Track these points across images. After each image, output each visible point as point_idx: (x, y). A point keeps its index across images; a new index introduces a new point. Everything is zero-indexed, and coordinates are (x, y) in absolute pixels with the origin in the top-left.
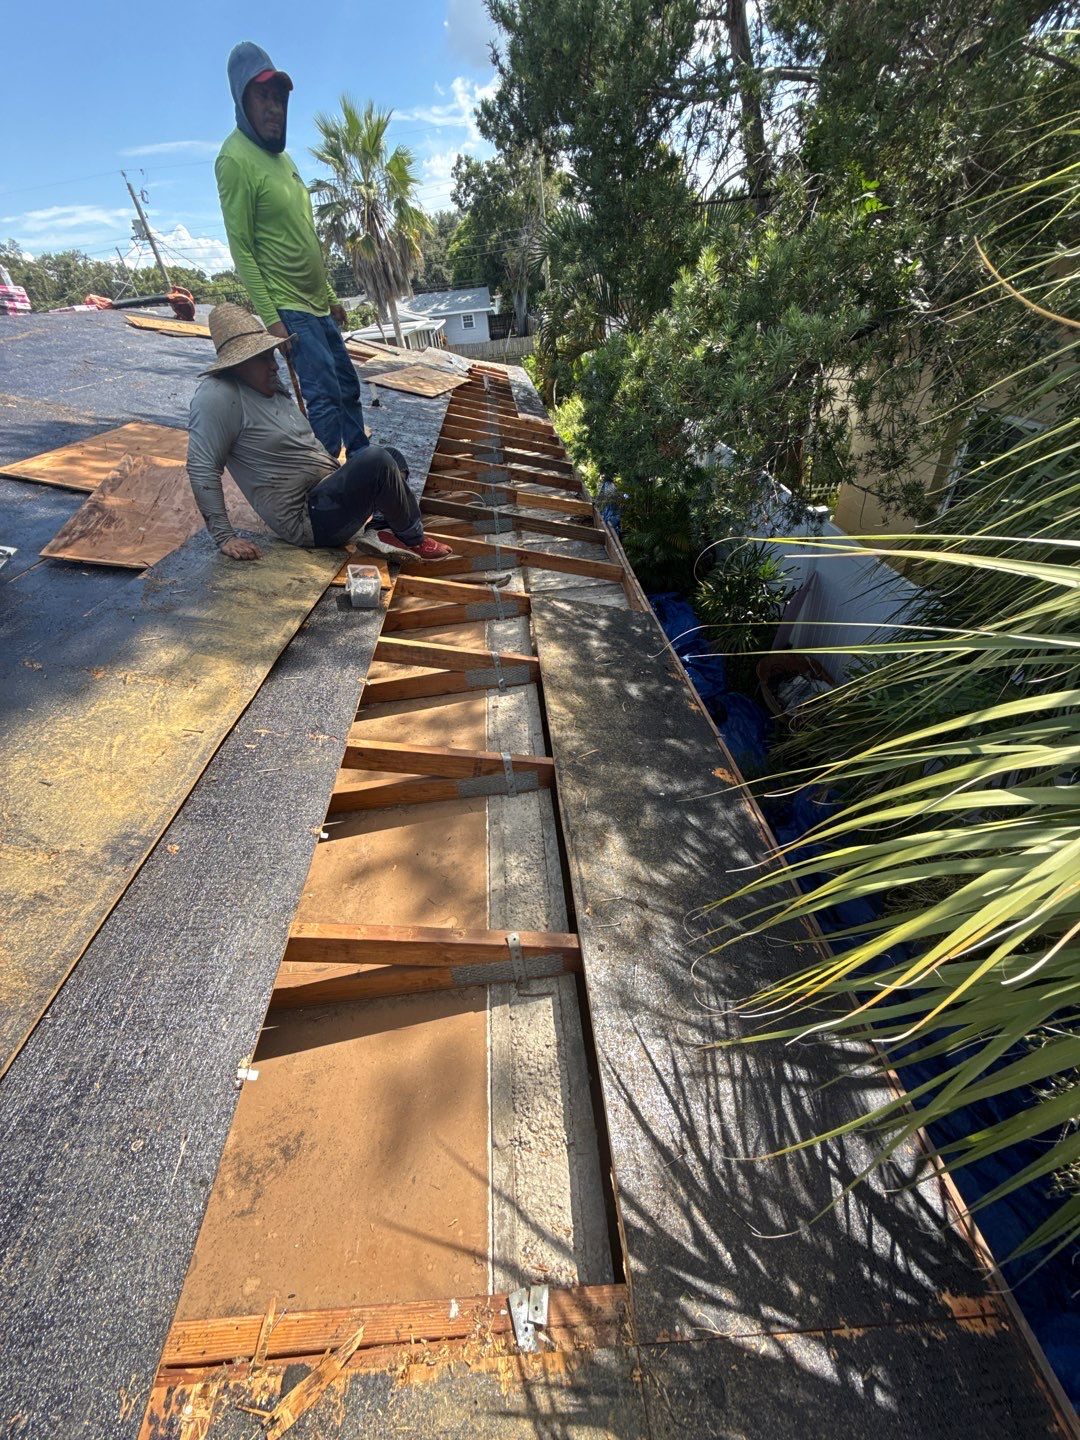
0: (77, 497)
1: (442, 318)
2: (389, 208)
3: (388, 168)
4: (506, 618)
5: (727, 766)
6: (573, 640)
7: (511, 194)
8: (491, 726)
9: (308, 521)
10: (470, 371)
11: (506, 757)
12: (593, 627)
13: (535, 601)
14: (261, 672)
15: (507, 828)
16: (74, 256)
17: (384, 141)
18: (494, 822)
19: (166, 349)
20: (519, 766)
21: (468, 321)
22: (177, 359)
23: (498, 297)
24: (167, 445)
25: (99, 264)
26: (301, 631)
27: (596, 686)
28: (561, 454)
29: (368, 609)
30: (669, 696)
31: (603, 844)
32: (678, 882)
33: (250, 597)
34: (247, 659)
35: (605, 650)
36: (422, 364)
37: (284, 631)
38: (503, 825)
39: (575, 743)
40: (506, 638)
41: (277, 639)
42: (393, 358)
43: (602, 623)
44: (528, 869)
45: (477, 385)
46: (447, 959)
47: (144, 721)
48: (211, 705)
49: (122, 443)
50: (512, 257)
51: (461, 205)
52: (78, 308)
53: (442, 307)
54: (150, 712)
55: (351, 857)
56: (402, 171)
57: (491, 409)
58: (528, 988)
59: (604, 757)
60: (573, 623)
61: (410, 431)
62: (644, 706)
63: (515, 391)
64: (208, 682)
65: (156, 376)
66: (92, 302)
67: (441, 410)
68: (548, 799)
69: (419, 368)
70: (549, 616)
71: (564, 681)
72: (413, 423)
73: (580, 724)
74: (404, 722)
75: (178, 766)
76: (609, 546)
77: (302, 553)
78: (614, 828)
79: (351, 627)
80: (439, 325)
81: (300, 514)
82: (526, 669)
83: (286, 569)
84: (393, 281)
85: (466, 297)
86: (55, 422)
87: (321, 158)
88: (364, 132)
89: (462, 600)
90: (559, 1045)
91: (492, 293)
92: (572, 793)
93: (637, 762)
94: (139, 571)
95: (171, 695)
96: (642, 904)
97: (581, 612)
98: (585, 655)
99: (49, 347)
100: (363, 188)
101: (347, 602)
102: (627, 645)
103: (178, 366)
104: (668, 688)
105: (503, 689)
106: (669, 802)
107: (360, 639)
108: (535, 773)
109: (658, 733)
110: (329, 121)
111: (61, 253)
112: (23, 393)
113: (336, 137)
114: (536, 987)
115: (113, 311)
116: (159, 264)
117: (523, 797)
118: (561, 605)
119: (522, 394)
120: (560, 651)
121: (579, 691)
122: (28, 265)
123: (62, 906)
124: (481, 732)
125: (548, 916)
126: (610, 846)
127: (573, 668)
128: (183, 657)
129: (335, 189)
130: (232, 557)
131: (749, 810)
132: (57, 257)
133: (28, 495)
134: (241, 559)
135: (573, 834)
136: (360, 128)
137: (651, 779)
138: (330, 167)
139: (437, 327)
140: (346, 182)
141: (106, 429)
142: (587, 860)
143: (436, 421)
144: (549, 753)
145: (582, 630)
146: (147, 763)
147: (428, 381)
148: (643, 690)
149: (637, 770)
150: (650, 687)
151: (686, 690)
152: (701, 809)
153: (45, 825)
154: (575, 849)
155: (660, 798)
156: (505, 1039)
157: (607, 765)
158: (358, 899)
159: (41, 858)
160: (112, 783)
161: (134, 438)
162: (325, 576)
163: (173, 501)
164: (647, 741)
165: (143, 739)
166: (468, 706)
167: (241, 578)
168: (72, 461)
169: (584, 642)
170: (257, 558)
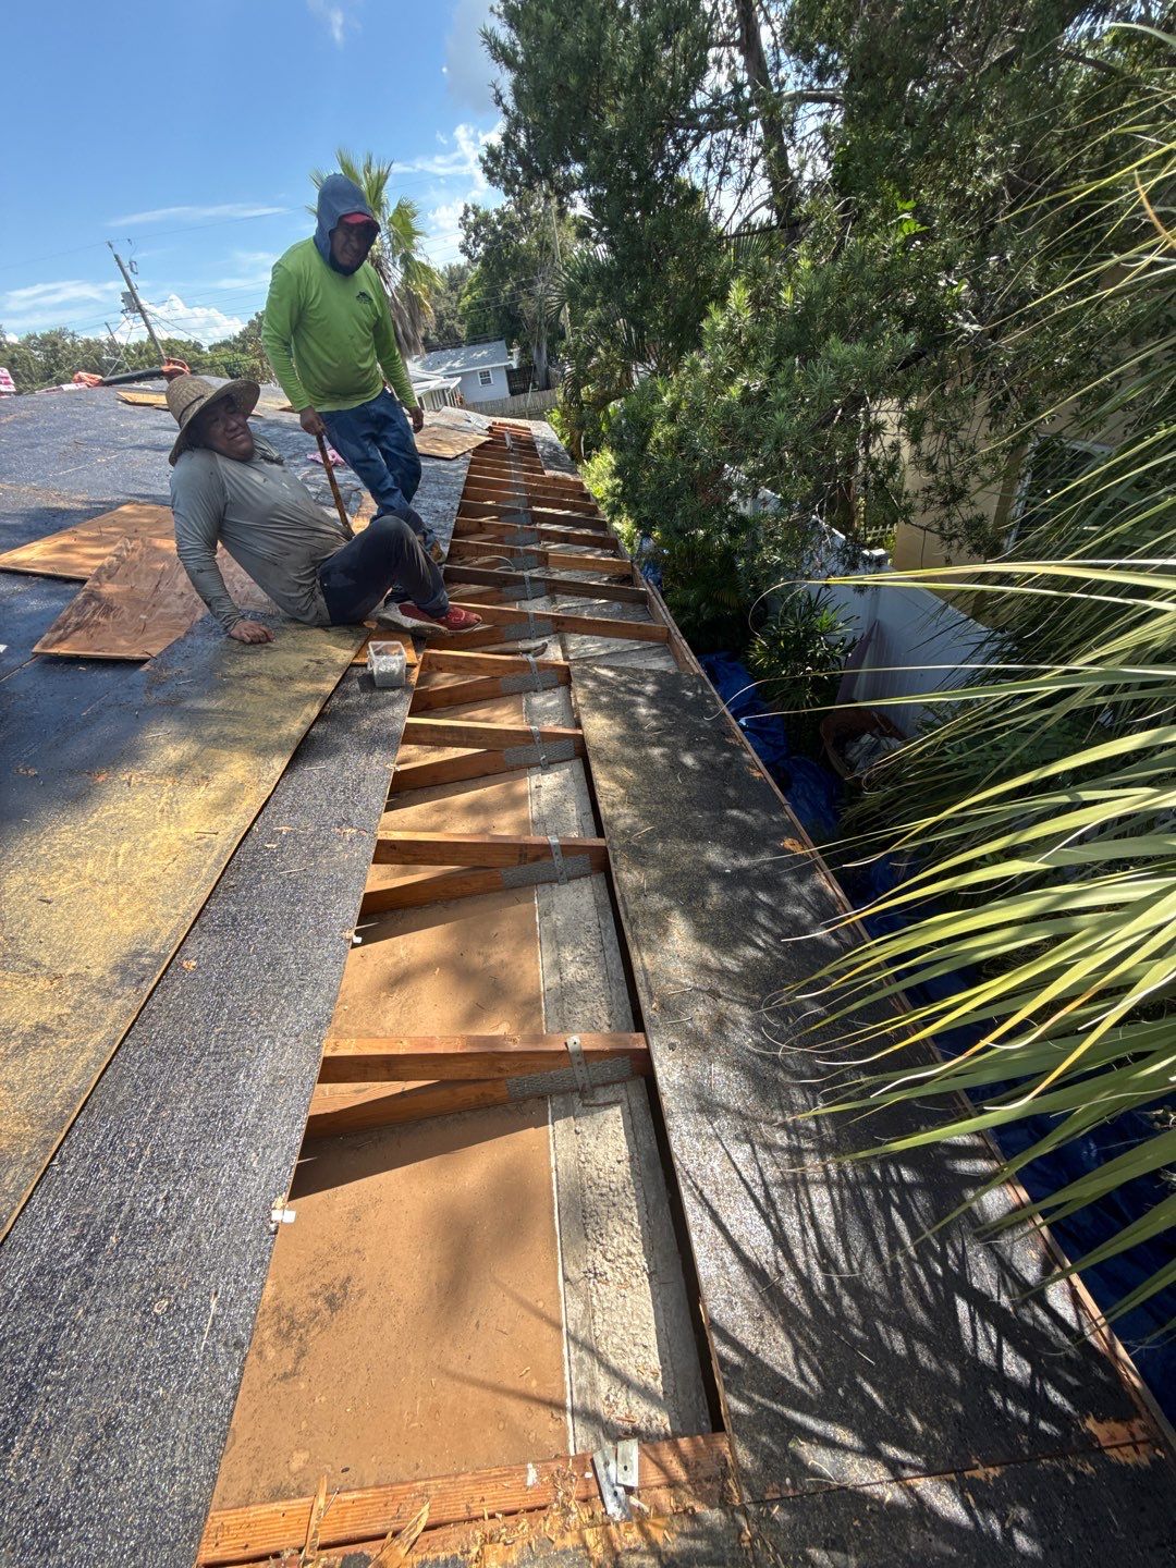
0: (72, 587)
1: (457, 375)
2: (394, 264)
3: (392, 221)
4: (545, 689)
5: (796, 836)
6: (619, 709)
7: (523, 241)
8: (535, 808)
9: (321, 599)
10: (490, 429)
11: (554, 841)
12: (640, 693)
13: (575, 669)
14: (279, 764)
15: (558, 919)
16: (61, 334)
17: (385, 195)
18: (545, 914)
19: (162, 424)
20: (568, 849)
21: (485, 378)
23: (516, 350)
25: (88, 341)
26: (321, 717)
27: (647, 756)
28: (594, 511)
29: (394, 688)
30: (728, 764)
31: (666, 930)
32: (752, 967)
33: (264, 683)
34: (264, 751)
35: (655, 717)
36: (439, 425)
37: (303, 717)
38: (554, 916)
39: (629, 821)
40: (546, 711)
41: (295, 727)
43: (649, 688)
44: (586, 964)
45: (498, 444)
46: (501, 1070)
47: (153, 825)
48: (225, 804)
49: (117, 526)
50: (528, 307)
51: (470, 256)
52: (66, 387)
53: (457, 365)
54: (158, 815)
55: (389, 962)
56: (406, 224)
57: (515, 467)
58: (593, 1097)
59: (661, 834)
60: (618, 690)
61: (430, 496)
62: (701, 774)
63: (540, 447)
64: (222, 779)
65: (152, 454)
66: (81, 380)
67: (461, 471)
68: (603, 884)
69: (435, 429)
70: (591, 684)
71: (611, 755)
72: (432, 488)
73: (632, 800)
74: (440, 809)
75: (192, 871)
76: (652, 605)
77: (318, 634)
78: (677, 912)
79: (376, 708)
80: (454, 383)
81: (311, 590)
82: (570, 744)
83: (301, 650)
85: (482, 353)
86: (48, 509)
89: (495, 673)
90: (631, 1159)
91: (510, 346)
92: (629, 877)
93: (697, 838)
94: (142, 662)
95: (181, 795)
96: (714, 994)
97: (625, 678)
98: (633, 724)
99: (36, 430)
101: (370, 682)
102: (678, 711)
104: (727, 755)
105: (546, 767)
106: (738, 878)
107: (386, 721)
108: (587, 856)
109: (717, 803)
111: (47, 332)
112: (9, 479)
114: (602, 1095)
115: (105, 388)
116: (152, 338)
117: (575, 884)
118: (604, 672)
119: (547, 450)
120: (605, 721)
121: (629, 763)
122: (12, 346)
123: (67, 1037)
124: (525, 815)
125: (610, 1015)
126: (674, 932)
127: (621, 739)
128: (193, 753)
130: (242, 641)
131: (825, 883)
132: (42, 335)
133: (18, 587)
134: (252, 643)
135: (633, 922)
137: (714, 855)
139: (452, 386)
141: (103, 511)
142: (649, 949)
143: (457, 483)
144: (600, 833)
145: (628, 697)
146: (157, 871)
147: (446, 442)
148: (699, 759)
149: (698, 846)
150: (706, 755)
151: (745, 756)
152: (770, 882)
153: (46, 947)
154: (637, 939)
155: (726, 875)
156: (571, 1156)
157: (665, 842)
158: (398, 1009)
159: (42, 984)
160: (119, 895)
161: (131, 520)
162: (344, 655)
163: (175, 585)
164: (707, 814)
165: (152, 845)
166: (509, 788)
167: (253, 663)
168: (64, 549)
169: (632, 710)
170: (269, 640)
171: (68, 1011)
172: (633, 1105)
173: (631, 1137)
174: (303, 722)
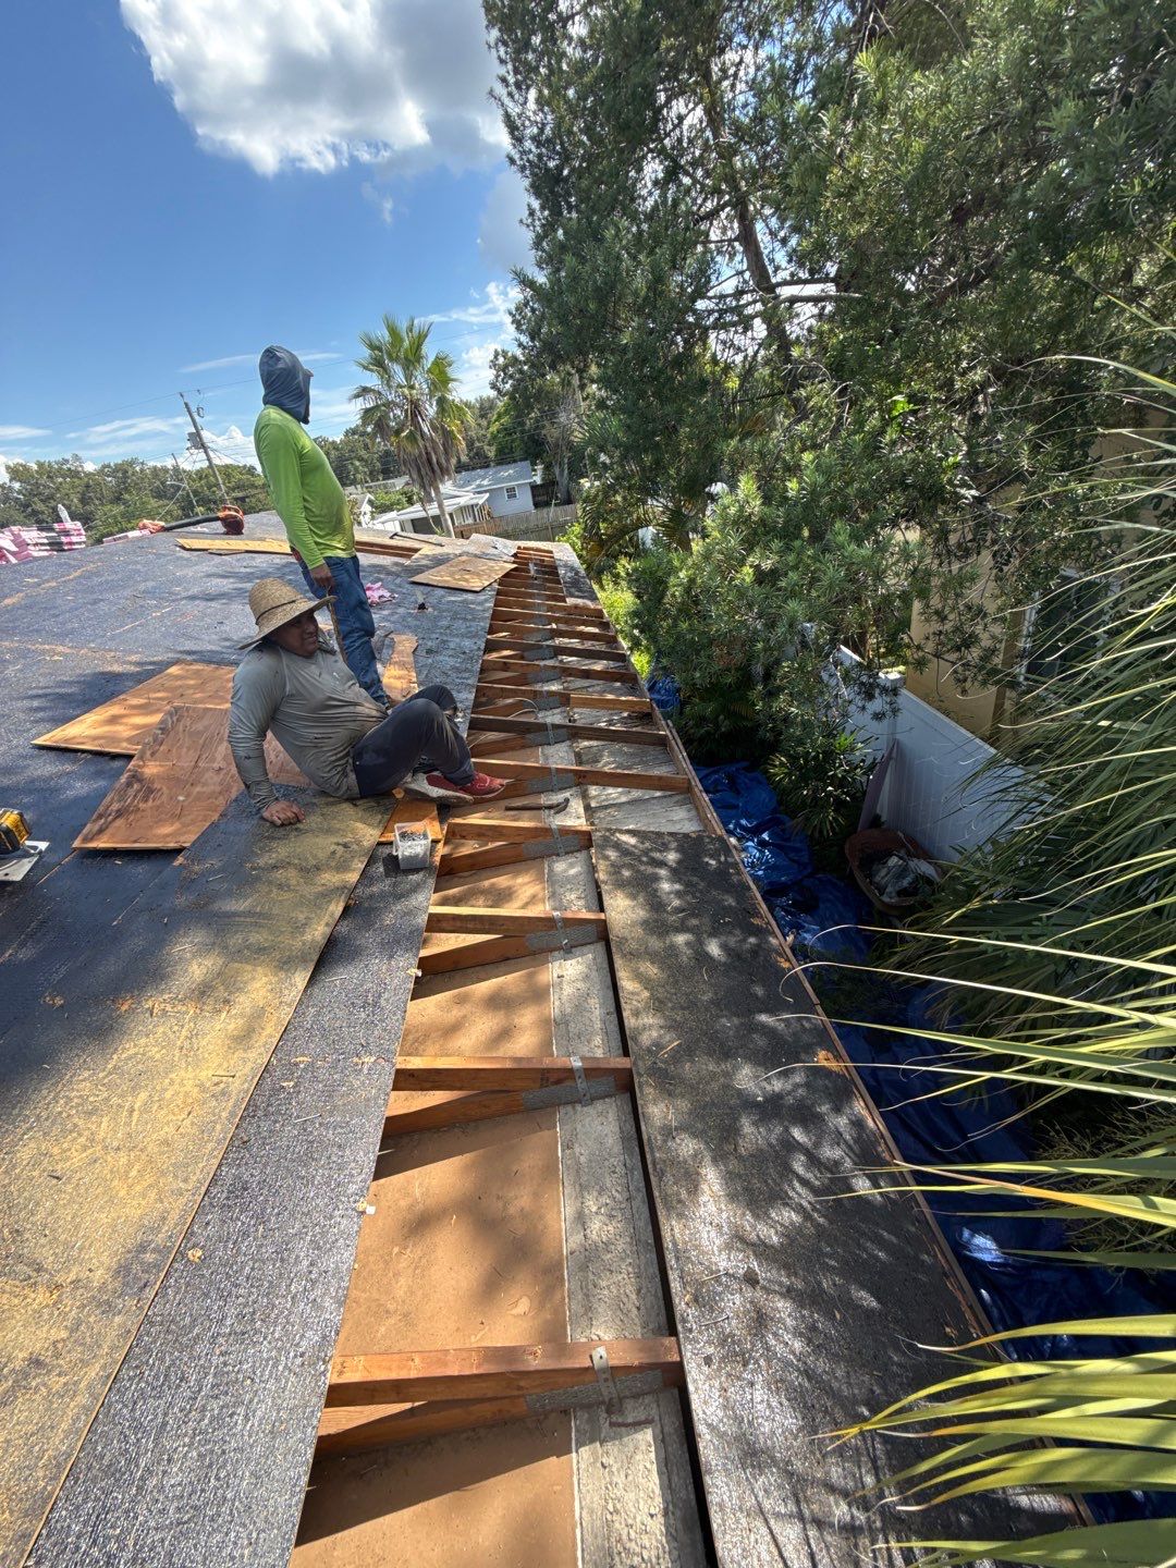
0: (117, 764)
1: (486, 492)
2: (431, 405)
3: (429, 371)
4: (567, 853)
5: (831, 1048)
6: (642, 885)
7: (548, 379)
8: (557, 1003)
9: (353, 776)
10: (515, 555)
11: (577, 1063)
12: (662, 864)
13: (596, 836)
14: (300, 979)
15: (582, 1152)
16: (131, 463)
17: (425, 349)
18: (568, 1146)
19: (214, 570)
20: (592, 1072)
21: (511, 493)
22: (225, 581)
23: (539, 467)
24: (211, 687)
25: (155, 468)
26: (346, 911)
27: (672, 947)
28: (612, 641)
29: (416, 871)
30: (755, 952)
31: (696, 1187)
32: (791, 1235)
33: (292, 876)
34: (286, 964)
35: (678, 894)
36: (468, 554)
37: (326, 918)
38: (577, 1149)
39: (655, 1034)
40: (569, 880)
41: (318, 932)
42: (438, 550)
43: (672, 857)
44: (611, 1217)
45: (523, 570)
46: (520, 1388)
47: (172, 1067)
48: (244, 1038)
49: (165, 690)
50: (551, 433)
51: (499, 391)
52: (131, 534)
53: (485, 482)
54: (177, 1052)
56: (442, 373)
57: (539, 596)
58: (621, 1412)
59: (687, 1051)
60: (641, 862)
61: (458, 636)
62: (727, 968)
63: (562, 572)
64: (244, 1003)
65: (203, 604)
66: (145, 527)
67: (488, 605)
68: (628, 1108)
69: (464, 558)
70: (612, 854)
71: (634, 945)
72: (460, 625)
73: (658, 1005)
75: (205, 1130)
76: (672, 749)
77: (346, 807)
78: (707, 1160)
79: (399, 897)
80: (482, 499)
81: (344, 770)
82: (592, 929)
83: (329, 831)
84: (436, 467)
85: (510, 471)
86: (103, 673)
87: (366, 368)
88: (406, 343)
89: (518, 839)
90: (666, 1513)
91: (534, 464)
92: (658, 1111)
93: (726, 1054)
94: (178, 851)
95: (203, 1025)
96: (751, 1279)
97: (647, 845)
98: (656, 904)
99: (101, 584)
100: (406, 391)
101: (394, 866)
102: (702, 885)
103: (226, 589)
104: (752, 940)
105: (568, 951)
106: (770, 1110)
107: (410, 913)
108: (611, 1079)
109: (745, 1006)
110: (373, 336)
111: (120, 462)
112: (71, 641)
113: (380, 350)
114: (633, 1413)
115: (165, 534)
117: (599, 1105)
118: (625, 838)
119: (569, 574)
120: (627, 902)
121: (653, 957)
124: (546, 1012)
125: (639, 1292)
126: (705, 1187)
127: (645, 923)
128: (216, 969)
129: (380, 393)
130: (273, 823)
131: (865, 1113)
132: (115, 464)
133: (68, 767)
134: (282, 825)
135: (661, 1176)
136: (402, 340)
137: (746, 1078)
138: (375, 375)
139: (481, 502)
140: (390, 387)
141: (150, 675)
142: (681, 1216)
143: (484, 619)
144: (626, 1053)
145: (650, 870)
146: (170, 1129)
147: (473, 573)
148: (724, 947)
149: (727, 1066)
150: (732, 941)
151: (773, 941)
152: (805, 1115)
153: (50, 1242)
154: (665, 1199)
155: (757, 1105)
156: (597, 1502)
157: (693, 1062)
158: (410, 1270)
159: (41, 1297)
160: (130, 1165)
161: (179, 683)
162: (368, 834)
163: (213, 760)
164: (736, 1021)
165: (168, 1095)
166: (531, 976)
167: (282, 850)
168: (113, 720)
169: (654, 886)
170: (299, 821)
171: (64, 1334)
172: (666, 1429)
173: (665, 1477)
174: (327, 925)
